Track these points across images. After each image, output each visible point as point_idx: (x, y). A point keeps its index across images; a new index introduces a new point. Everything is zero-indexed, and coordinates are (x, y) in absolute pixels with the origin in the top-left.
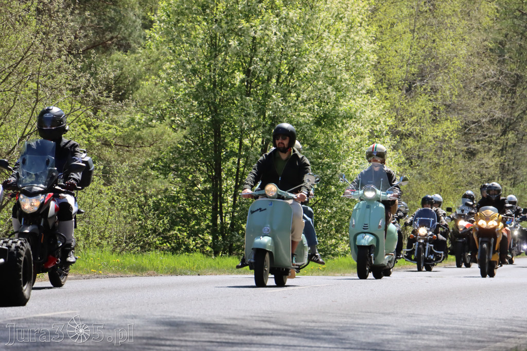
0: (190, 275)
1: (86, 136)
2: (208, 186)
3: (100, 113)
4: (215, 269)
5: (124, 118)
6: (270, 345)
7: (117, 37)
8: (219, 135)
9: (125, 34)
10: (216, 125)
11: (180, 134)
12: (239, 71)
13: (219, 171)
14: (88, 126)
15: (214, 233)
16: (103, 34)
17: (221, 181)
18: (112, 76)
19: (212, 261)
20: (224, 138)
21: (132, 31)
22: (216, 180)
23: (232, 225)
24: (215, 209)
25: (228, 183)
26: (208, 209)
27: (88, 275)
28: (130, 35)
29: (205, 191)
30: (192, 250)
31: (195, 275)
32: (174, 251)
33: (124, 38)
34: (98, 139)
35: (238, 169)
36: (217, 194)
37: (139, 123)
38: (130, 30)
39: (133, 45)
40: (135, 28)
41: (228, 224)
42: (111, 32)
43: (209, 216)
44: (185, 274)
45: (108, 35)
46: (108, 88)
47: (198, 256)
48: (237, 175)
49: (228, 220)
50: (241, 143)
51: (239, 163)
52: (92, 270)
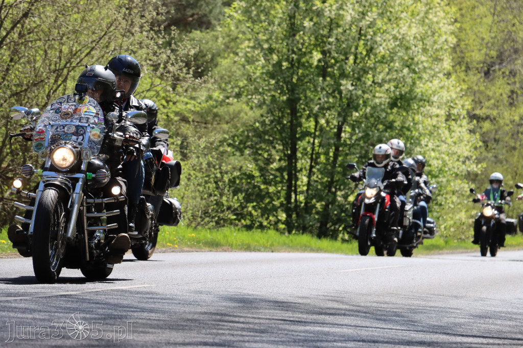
0: (264, 251)
1: (165, 111)
2: (284, 164)
3: (179, 89)
4: (289, 246)
5: (202, 95)
6: (342, 325)
7: (198, 14)
8: (296, 114)
9: (206, 11)
10: (292, 103)
11: (258, 112)
12: (317, 51)
13: (294, 150)
14: (168, 102)
15: (288, 211)
16: (185, 10)
17: (296, 160)
18: (192, 52)
19: (286, 238)
20: (301, 117)
21: (213, 8)
22: (292, 158)
23: (306, 203)
24: (289, 187)
25: (303, 163)
26: (283, 186)
27: (164, 249)
28: (211, 12)
29: (280, 170)
30: (266, 226)
31: (269, 251)
32: (249, 228)
33: (205, 15)
34: (177, 114)
35: (313, 149)
36: (292, 172)
37: (216, 101)
38: (210, 7)
39: (214, 22)
40: (216, 5)
41: (301, 203)
42: (192, 8)
43: (283, 193)
44: (259, 251)
45: (189, 12)
46: (188, 65)
47: (272, 232)
48: (312, 154)
49: (301, 198)
50: (317, 122)
51: (314, 144)
52: (168, 244)
